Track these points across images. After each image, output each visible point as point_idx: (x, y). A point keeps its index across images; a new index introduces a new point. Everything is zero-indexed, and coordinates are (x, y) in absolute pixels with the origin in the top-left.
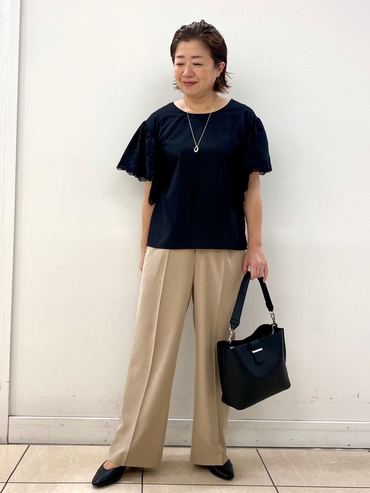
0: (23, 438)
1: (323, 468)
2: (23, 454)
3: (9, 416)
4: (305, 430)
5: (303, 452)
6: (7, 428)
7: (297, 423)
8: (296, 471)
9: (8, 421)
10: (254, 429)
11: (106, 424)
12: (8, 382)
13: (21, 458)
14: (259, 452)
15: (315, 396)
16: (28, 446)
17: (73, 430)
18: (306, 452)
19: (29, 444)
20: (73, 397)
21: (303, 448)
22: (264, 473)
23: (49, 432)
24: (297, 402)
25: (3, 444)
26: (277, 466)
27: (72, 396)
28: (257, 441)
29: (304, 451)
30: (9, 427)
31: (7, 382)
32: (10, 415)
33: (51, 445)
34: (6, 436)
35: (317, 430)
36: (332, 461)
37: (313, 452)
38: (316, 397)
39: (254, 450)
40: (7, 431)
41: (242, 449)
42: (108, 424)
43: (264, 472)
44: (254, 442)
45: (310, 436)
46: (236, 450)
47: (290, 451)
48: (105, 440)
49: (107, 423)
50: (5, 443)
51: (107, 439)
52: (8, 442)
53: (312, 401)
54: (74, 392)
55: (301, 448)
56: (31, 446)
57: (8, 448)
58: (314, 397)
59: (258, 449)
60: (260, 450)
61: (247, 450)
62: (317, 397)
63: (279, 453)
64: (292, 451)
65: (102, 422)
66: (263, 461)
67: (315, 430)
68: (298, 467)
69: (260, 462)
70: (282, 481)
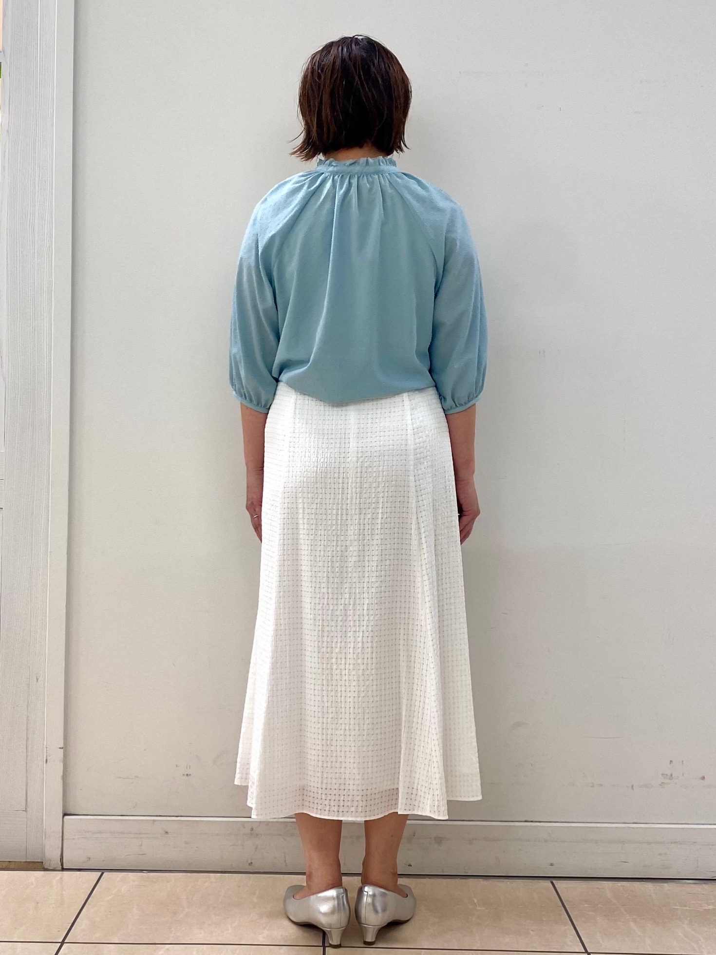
0: (90, 858)
1: (688, 919)
2: (91, 889)
3: (65, 815)
4: (649, 843)
5: (646, 886)
6: (61, 838)
7: (633, 828)
8: (632, 925)
9: (61, 825)
10: (546, 841)
11: (251, 831)
12: (62, 748)
13: (87, 897)
14: (556, 886)
15: (669, 775)
16: (100, 873)
17: (186, 843)
18: (651, 886)
19: (103, 871)
20: (186, 776)
21: (647, 880)
22: (566, 928)
23: (141, 845)
24: (632, 786)
25: (54, 870)
26: (593, 913)
27: (184, 775)
28: (552, 865)
29: (649, 886)
30: (65, 837)
31: (60, 748)
32: (65, 812)
33: (144, 872)
34: (60, 853)
35: (675, 843)
36: (706, 905)
37: (666, 886)
38: (671, 775)
39: (547, 884)
40: (61, 844)
41: (520, 881)
42: (254, 829)
43: (565, 926)
44: (546, 867)
45: (660, 854)
46: (508, 883)
47: (619, 884)
48: (249, 862)
49: (252, 829)
50: (57, 869)
51: (252, 861)
52: (62, 865)
53: (662, 783)
54: (188, 767)
55: (644, 880)
56: (105, 874)
57: (61, 878)
58: (667, 775)
59: (554, 882)
60: (559, 884)
61: (531, 882)
62: (673, 776)
63: (598, 888)
64: (623, 885)
65: (244, 827)
66: (565, 904)
67: (672, 843)
68: (635, 917)
69: (560, 906)
70: (601, 942)
